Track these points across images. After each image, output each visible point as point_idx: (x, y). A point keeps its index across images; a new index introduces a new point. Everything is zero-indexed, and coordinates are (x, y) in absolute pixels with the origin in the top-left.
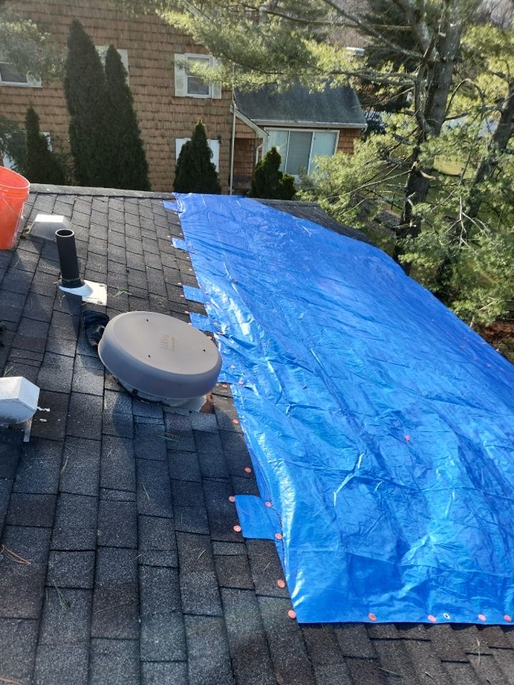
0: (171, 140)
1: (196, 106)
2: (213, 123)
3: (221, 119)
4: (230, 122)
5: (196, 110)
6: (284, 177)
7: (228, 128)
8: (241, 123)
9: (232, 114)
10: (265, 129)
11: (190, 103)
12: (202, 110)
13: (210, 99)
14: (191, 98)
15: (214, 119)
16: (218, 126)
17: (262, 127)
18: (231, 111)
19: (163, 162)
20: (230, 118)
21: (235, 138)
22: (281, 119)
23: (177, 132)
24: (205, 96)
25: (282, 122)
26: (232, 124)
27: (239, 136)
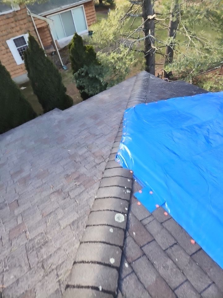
0: (4, 42)
1: (8, 18)
2: (22, 25)
3: (25, 21)
4: (31, 20)
5: (9, 21)
6: (88, 48)
7: (30, 24)
8: (37, 19)
9: (30, 16)
10: (47, 17)
11: (5, 17)
12: (12, 19)
13: (15, 11)
14: (4, 15)
15: (21, 22)
16: (25, 25)
17: (45, 16)
18: (28, 14)
19: (5, 56)
20: (29, 18)
21: (37, 29)
22: (53, 9)
23: (5, 37)
24: (11, 11)
25: (55, 10)
26: (32, 21)
27: (39, 26)
